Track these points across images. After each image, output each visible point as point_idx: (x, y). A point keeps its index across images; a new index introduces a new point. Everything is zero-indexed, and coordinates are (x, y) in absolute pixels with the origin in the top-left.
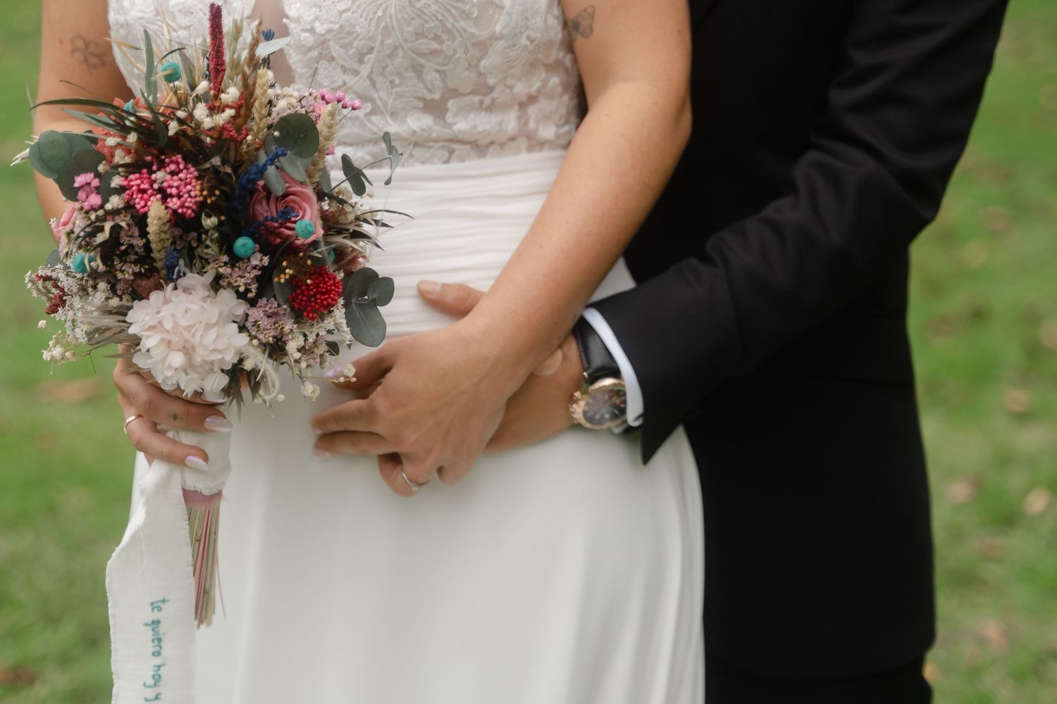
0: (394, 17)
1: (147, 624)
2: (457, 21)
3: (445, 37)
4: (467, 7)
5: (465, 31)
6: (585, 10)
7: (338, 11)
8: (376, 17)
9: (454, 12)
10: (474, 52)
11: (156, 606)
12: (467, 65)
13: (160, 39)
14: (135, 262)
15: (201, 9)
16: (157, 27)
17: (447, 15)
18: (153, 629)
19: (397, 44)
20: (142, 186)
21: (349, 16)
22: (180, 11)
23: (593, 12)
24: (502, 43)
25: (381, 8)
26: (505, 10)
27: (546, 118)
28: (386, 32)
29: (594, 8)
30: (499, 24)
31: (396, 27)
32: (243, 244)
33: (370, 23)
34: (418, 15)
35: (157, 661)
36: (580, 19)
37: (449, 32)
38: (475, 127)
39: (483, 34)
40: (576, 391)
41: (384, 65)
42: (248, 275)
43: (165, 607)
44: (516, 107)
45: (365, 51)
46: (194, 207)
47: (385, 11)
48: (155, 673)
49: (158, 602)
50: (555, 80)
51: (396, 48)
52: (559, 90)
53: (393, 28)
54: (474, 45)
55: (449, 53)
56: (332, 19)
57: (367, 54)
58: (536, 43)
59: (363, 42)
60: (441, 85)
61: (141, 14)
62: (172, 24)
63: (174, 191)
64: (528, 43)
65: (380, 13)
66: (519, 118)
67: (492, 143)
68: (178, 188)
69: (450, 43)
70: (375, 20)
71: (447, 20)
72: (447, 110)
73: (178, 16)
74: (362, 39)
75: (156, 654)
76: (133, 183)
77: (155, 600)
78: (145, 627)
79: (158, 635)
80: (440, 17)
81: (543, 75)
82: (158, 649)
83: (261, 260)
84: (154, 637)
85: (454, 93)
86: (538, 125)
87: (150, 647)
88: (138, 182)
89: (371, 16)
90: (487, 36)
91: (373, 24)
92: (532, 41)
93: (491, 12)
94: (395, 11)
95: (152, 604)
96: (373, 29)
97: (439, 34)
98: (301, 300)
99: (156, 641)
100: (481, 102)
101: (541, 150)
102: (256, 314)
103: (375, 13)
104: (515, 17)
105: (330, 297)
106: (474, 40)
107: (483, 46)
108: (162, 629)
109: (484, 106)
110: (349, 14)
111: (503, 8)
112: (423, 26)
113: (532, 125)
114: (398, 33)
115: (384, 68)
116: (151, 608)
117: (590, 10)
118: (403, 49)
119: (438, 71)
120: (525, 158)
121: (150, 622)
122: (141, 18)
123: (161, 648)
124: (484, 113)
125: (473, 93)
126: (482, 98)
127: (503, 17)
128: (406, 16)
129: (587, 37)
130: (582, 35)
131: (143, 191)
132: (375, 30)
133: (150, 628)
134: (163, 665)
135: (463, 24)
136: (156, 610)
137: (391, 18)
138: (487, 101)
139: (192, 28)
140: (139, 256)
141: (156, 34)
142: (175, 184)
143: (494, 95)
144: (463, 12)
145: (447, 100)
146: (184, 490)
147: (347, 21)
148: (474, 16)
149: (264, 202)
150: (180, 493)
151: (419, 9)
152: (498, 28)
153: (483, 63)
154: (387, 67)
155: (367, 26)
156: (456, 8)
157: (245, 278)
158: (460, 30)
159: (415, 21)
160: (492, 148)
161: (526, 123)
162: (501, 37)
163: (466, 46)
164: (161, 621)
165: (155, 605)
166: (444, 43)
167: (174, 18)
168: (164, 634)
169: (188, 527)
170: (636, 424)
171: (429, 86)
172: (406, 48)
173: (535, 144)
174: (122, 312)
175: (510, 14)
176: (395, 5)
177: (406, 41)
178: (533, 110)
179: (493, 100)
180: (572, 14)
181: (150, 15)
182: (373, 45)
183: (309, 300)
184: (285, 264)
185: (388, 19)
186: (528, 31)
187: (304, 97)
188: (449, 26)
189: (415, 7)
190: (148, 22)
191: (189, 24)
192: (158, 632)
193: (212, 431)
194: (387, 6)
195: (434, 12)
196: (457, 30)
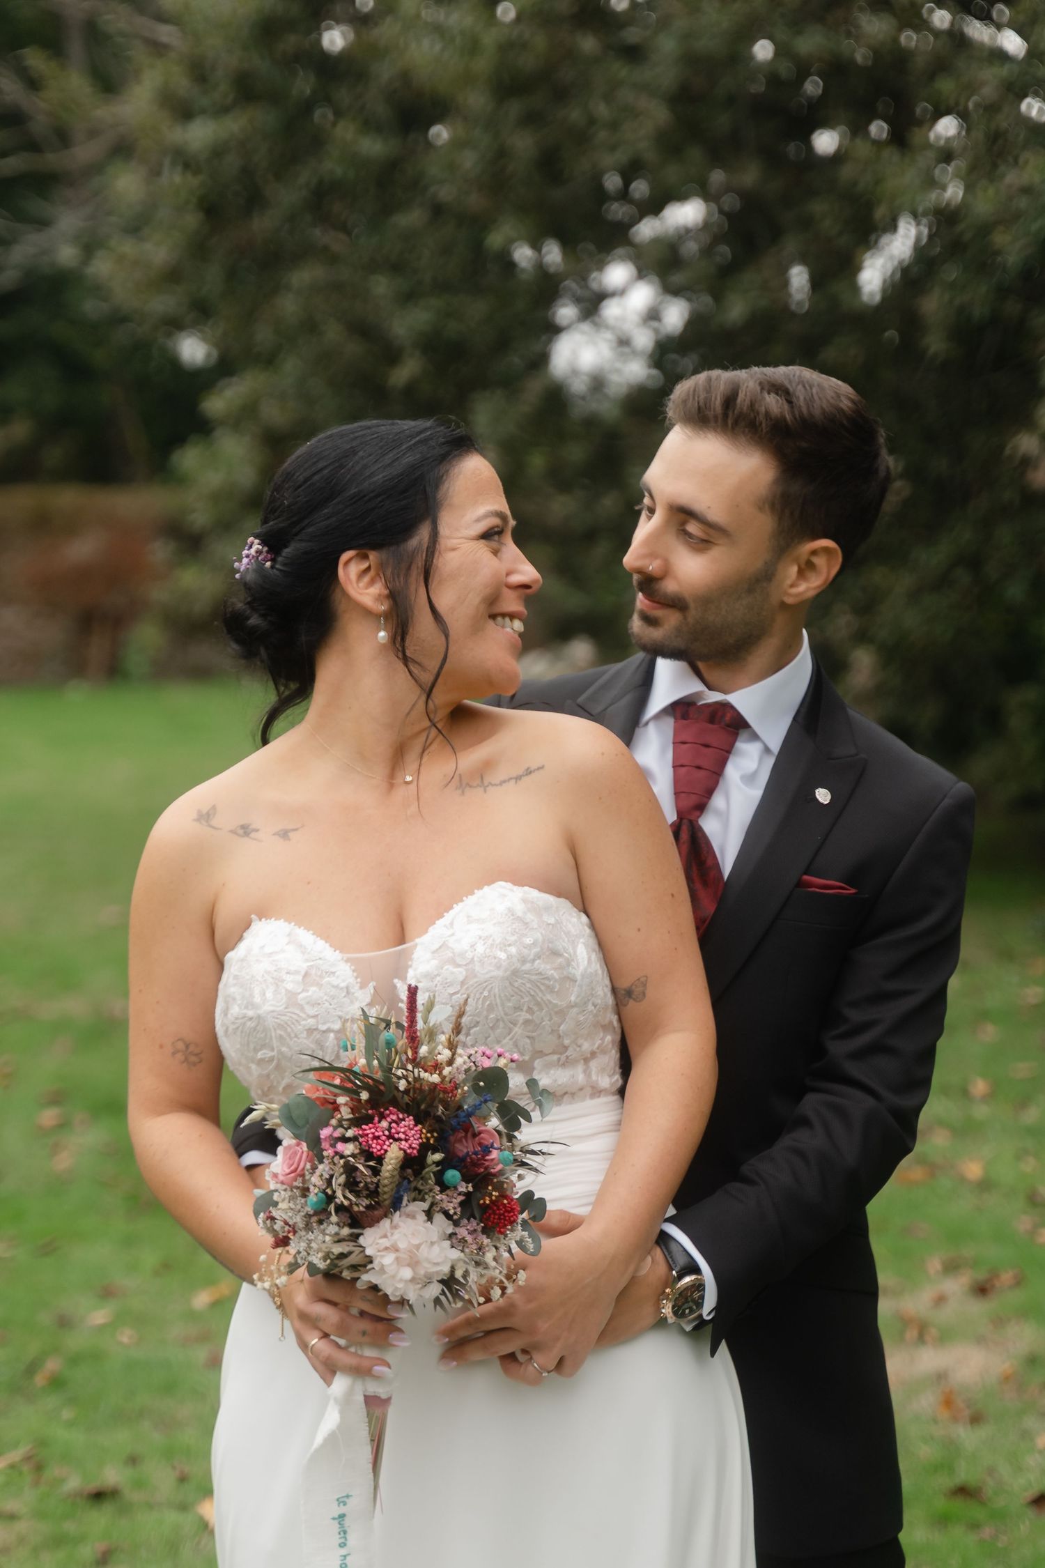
0: (497, 996)
1: (334, 1519)
2: (544, 995)
3: (535, 1008)
4: (551, 983)
5: (550, 1002)
6: (639, 979)
7: (449, 994)
8: (483, 996)
9: (542, 988)
10: (556, 1019)
11: (342, 1501)
12: (550, 1031)
13: (291, 1027)
14: (367, 1197)
15: (326, 1000)
16: (288, 1018)
17: (538, 991)
18: (340, 1524)
19: (499, 1017)
20: (377, 1134)
21: (458, 998)
22: (308, 1003)
23: (646, 981)
24: (575, 1010)
25: (487, 989)
26: (577, 983)
27: (603, 1070)
28: (491, 1008)
29: (646, 977)
30: (573, 995)
31: (499, 1004)
32: (452, 1175)
33: (477, 1002)
34: (516, 993)
35: (343, 1551)
36: (634, 987)
37: (538, 1004)
38: (556, 1080)
39: (563, 1004)
40: (666, 1288)
41: (487, 1035)
42: (454, 1200)
43: (350, 1502)
44: (582, 1061)
45: (472, 1025)
46: (418, 1147)
47: (489, 992)
48: (342, 1562)
49: (343, 1497)
50: (609, 1038)
51: (498, 1020)
52: (610, 1046)
53: (497, 1005)
54: (556, 1013)
55: (538, 1022)
56: (444, 1001)
57: (473, 1027)
58: (598, 1007)
59: (471, 1018)
60: (531, 1049)
61: (272, 1008)
62: (301, 1014)
63: (402, 1136)
64: (593, 1008)
65: (486, 993)
66: (585, 1071)
67: (566, 1093)
68: (404, 1133)
69: (538, 1013)
70: (481, 999)
71: (538, 995)
72: (533, 1069)
73: (307, 1008)
74: (470, 1016)
75: (342, 1545)
76: (368, 1132)
77: (340, 1496)
78: (332, 1521)
79: (343, 1527)
80: (533, 993)
81: (601, 1035)
82: (343, 1540)
83: (467, 1187)
84: (339, 1530)
85: (539, 1054)
86: (598, 1077)
87: (337, 1540)
88: (373, 1130)
89: (477, 996)
90: (565, 1005)
91: (480, 1002)
92: (595, 1007)
93: (568, 986)
94: (499, 990)
95: (338, 1500)
96: (480, 1007)
97: (531, 1006)
98: (494, 1218)
99: (342, 1533)
100: (559, 1060)
101: (599, 1097)
102: (462, 1232)
103: (481, 993)
104: (584, 988)
105: (515, 1215)
106: (556, 1010)
107: (562, 1013)
108: (347, 1522)
109: (560, 1063)
110: (459, 995)
111: (576, 981)
112: (520, 1001)
113: (594, 1078)
114: (500, 1008)
115: (486, 1038)
116: (337, 1503)
117: (643, 979)
118: (504, 1021)
119: (528, 1037)
120: (590, 1104)
121: (337, 1517)
122: (273, 1011)
123: (346, 1540)
124: (560, 1069)
125: (553, 1053)
126: (559, 1056)
127: (576, 989)
128: (507, 994)
129: (640, 1001)
130: (634, 1000)
131: (378, 1138)
132: (482, 1008)
133: (336, 1521)
134: (349, 1554)
135: (549, 997)
136: (342, 1504)
137: (495, 996)
138: (563, 1058)
139: (319, 1016)
140: (370, 1191)
141: (286, 1023)
142: (402, 1130)
143: (568, 1053)
144: (548, 987)
145: (533, 1062)
146: (365, 1396)
147: (457, 1002)
148: (556, 990)
149: (464, 1140)
150: (361, 1399)
151: (517, 988)
152: (573, 998)
153: (562, 1028)
154: (489, 1037)
155: (474, 1005)
156: (543, 984)
157: (452, 1205)
158: (547, 1002)
159: (513, 998)
160: (566, 1096)
161: (589, 1076)
162: (575, 1005)
163: (550, 1015)
164: (346, 1513)
165: (340, 1500)
166: (534, 1013)
167: (302, 1009)
168: (349, 1526)
169: (367, 1428)
170: (709, 1318)
171: (521, 1050)
172: (506, 1020)
173: (596, 1092)
174: (355, 1238)
175: (580, 986)
176: (499, 986)
177: (506, 1014)
178: (594, 1064)
179: (567, 1057)
180: (624, 984)
181: (281, 1008)
182: (478, 1020)
183: (499, 1219)
184: (490, 1188)
185: (493, 998)
186: (593, 999)
187: (471, 1055)
188: (539, 1000)
189: (514, 986)
190: (279, 1015)
191: (316, 1013)
192: (343, 1524)
193: (394, 1346)
194: (492, 987)
195: (528, 990)
196: (544, 1002)
